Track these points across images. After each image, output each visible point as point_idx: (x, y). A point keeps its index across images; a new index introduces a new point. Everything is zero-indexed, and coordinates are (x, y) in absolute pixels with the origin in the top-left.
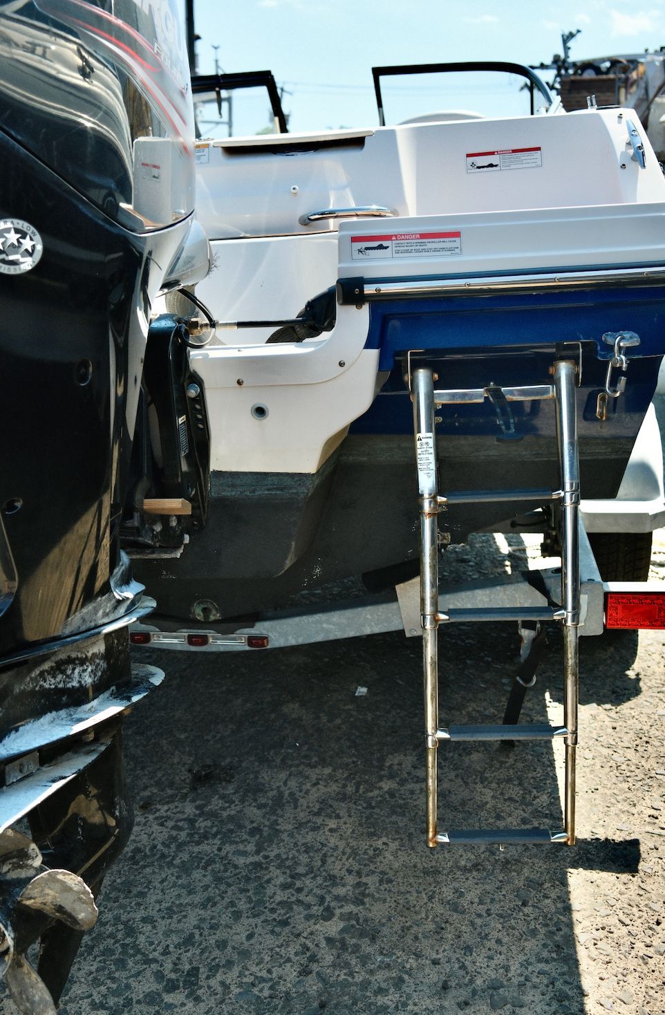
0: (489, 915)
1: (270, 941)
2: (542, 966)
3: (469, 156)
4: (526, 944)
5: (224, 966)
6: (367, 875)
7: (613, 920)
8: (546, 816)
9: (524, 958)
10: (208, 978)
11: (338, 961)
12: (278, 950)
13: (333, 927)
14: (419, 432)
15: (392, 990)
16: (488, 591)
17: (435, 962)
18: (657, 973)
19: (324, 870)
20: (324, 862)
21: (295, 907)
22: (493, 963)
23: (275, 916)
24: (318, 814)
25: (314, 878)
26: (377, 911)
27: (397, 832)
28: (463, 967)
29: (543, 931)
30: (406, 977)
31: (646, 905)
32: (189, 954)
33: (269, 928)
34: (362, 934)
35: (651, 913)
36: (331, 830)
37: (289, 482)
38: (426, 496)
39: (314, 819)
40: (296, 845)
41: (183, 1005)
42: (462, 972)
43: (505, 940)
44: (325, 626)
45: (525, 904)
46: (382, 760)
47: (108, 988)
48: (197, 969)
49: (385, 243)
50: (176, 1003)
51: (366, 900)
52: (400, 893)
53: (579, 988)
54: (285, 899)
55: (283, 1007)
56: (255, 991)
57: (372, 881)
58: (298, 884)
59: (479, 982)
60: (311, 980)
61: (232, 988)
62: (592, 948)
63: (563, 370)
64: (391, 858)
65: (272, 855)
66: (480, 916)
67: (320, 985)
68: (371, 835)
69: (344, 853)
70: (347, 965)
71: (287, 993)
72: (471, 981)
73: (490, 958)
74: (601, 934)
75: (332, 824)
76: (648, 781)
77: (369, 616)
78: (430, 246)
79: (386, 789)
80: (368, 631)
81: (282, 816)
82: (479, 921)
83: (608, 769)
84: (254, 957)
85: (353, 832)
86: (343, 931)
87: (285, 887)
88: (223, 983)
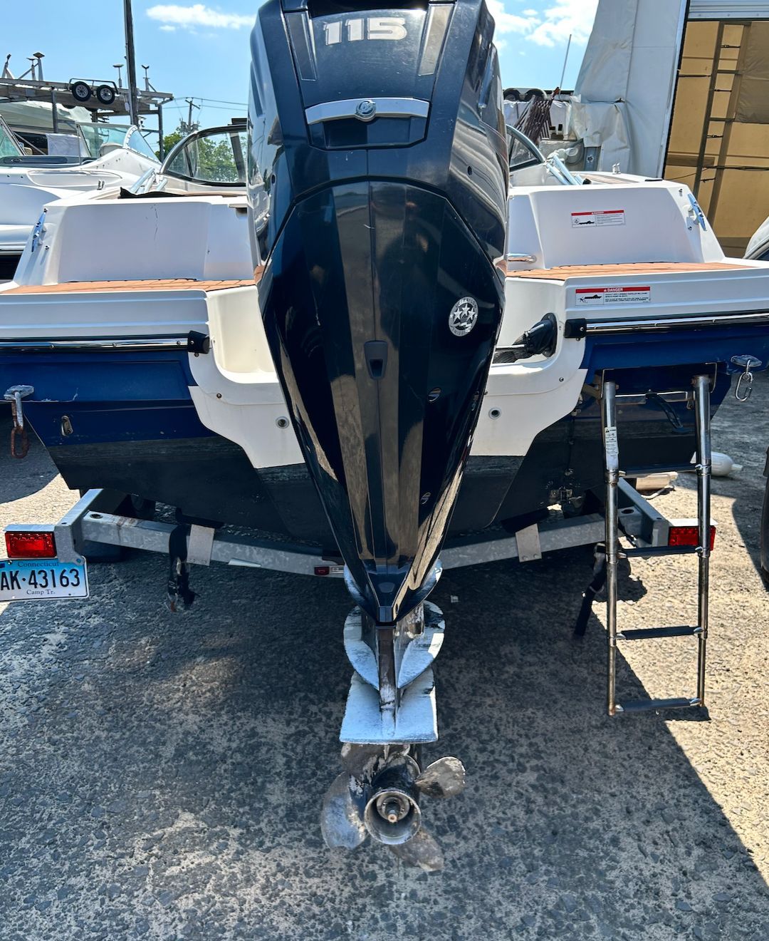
0: (631, 758)
1: (492, 792)
2: (682, 791)
3: (573, 214)
4: (665, 776)
5: (470, 812)
6: (533, 737)
7: (712, 755)
8: (631, 685)
9: (669, 786)
10: (464, 822)
11: (547, 801)
12: (502, 797)
13: (531, 777)
14: (606, 426)
15: (595, 818)
17: (613, 795)
18: (757, 788)
19: (502, 736)
20: (498, 730)
21: (496, 765)
22: (651, 792)
23: (485, 772)
24: (474, 694)
25: (498, 742)
26: (556, 763)
27: (537, 704)
28: (632, 797)
29: (671, 766)
30: (599, 807)
31: (728, 743)
32: (441, 806)
33: (486, 781)
34: (553, 780)
35: (734, 748)
36: (490, 706)
37: (507, 462)
38: (611, 471)
39: (474, 698)
40: (471, 719)
41: (457, 843)
42: (634, 801)
43: (650, 775)
45: (650, 748)
46: (496, 650)
48: (452, 817)
49: (599, 294)
50: (452, 842)
51: (543, 755)
52: (563, 748)
53: (715, 803)
54: (486, 759)
55: (528, 837)
56: (502, 827)
57: (539, 740)
58: (489, 748)
59: (649, 806)
60: (536, 816)
61: (485, 827)
62: (708, 775)
63: (702, 381)
64: (543, 723)
65: (459, 727)
66: (625, 760)
67: (544, 819)
68: (521, 707)
69: (509, 723)
70: (555, 803)
71: (526, 827)
72: (644, 806)
73: (647, 789)
74: (709, 765)
75: (489, 701)
76: (685, 655)
77: (493, 548)
79: (512, 672)
80: (492, 559)
81: (450, 698)
82: (626, 763)
83: (654, 649)
84: (488, 803)
85: (506, 706)
86: (538, 779)
87: (482, 750)
88: (477, 825)
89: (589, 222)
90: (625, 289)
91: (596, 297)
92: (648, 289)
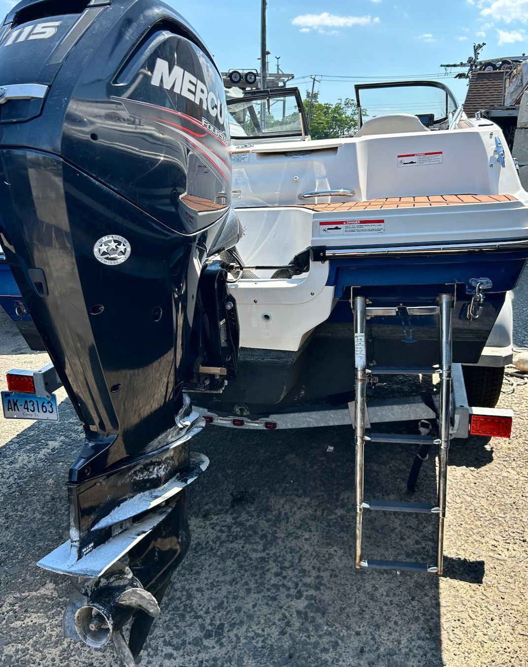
0: (392, 604)
1: (265, 610)
2: (420, 642)
3: (399, 156)
4: (412, 626)
5: (238, 624)
6: (323, 571)
7: (465, 615)
8: (430, 540)
9: (410, 636)
10: (229, 631)
11: (302, 627)
12: (269, 616)
13: (301, 604)
14: (357, 332)
15: (331, 650)
16: (401, 407)
17: (358, 634)
18: (488, 654)
19: (300, 566)
20: (300, 560)
21: (281, 589)
22: (391, 637)
23: (269, 593)
24: (299, 528)
25: (293, 570)
26: (327, 596)
27: (343, 544)
28: (373, 638)
29: (422, 618)
30: (340, 642)
31: (486, 607)
32: (220, 614)
33: (265, 601)
34: (318, 610)
35: (488, 612)
36: (306, 540)
37: (283, 355)
38: (359, 369)
39: (297, 531)
40: (285, 547)
41: (214, 647)
42: (372, 642)
43: (400, 622)
44: (307, 419)
45: (413, 599)
46: (338, 495)
47: (174, 632)
48: (223, 625)
49: (339, 226)
50: (210, 645)
51: (321, 587)
52: (341, 585)
53: (441, 659)
54: (276, 583)
55: (269, 655)
56: (254, 642)
57: (325, 575)
58: (284, 574)
59: (382, 650)
60: (286, 638)
61: (242, 638)
62: (451, 633)
63: (445, 299)
64: (338, 561)
65: (272, 553)
66: (386, 604)
67: (290, 642)
68: (328, 544)
69: (312, 555)
70: (307, 630)
71: (272, 646)
72: (378, 649)
73: (390, 634)
74: (457, 624)
75: (307, 535)
76: (493, 521)
77: (332, 416)
78: (365, 228)
79: (339, 514)
80: (331, 424)
81: (279, 528)
82: (385, 608)
83: (469, 511)
84: (256, 619)
85: (318, 542)
86: (306, 607)
87: (277, 575)
88: (236, 635)
89: (412, 162)
90: (362, 222)
91: (337, 228)
92: (382, 221)
